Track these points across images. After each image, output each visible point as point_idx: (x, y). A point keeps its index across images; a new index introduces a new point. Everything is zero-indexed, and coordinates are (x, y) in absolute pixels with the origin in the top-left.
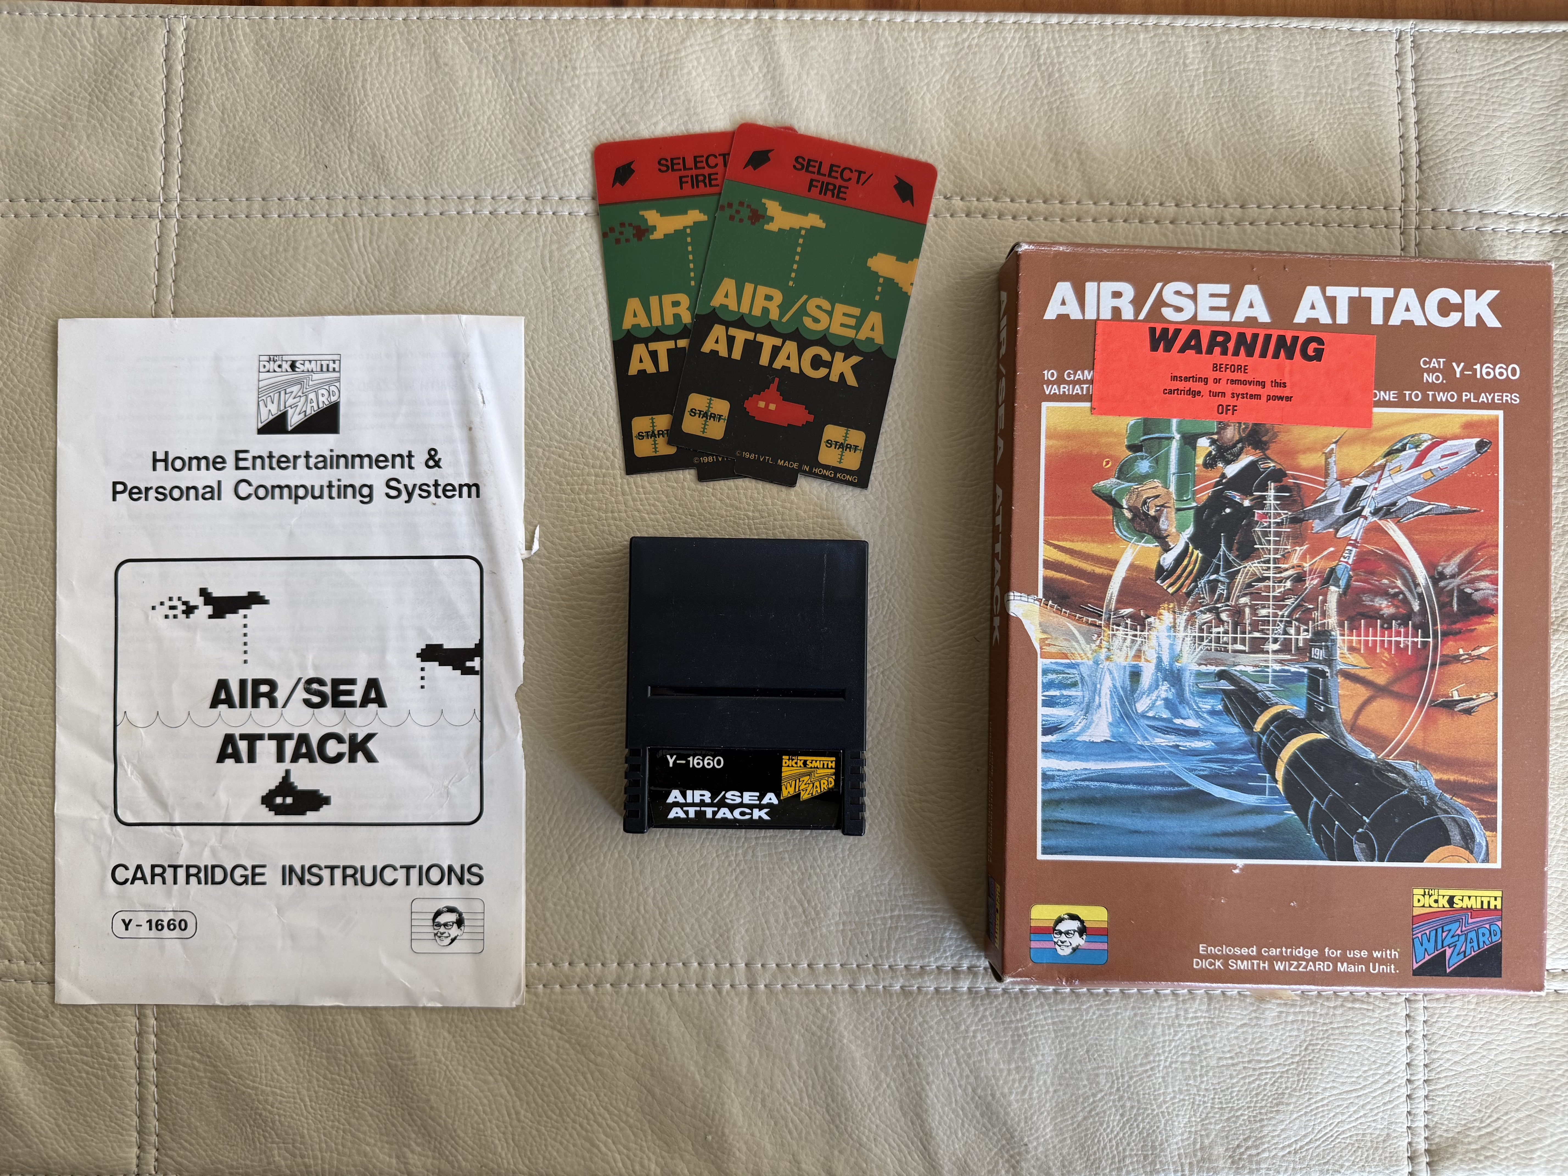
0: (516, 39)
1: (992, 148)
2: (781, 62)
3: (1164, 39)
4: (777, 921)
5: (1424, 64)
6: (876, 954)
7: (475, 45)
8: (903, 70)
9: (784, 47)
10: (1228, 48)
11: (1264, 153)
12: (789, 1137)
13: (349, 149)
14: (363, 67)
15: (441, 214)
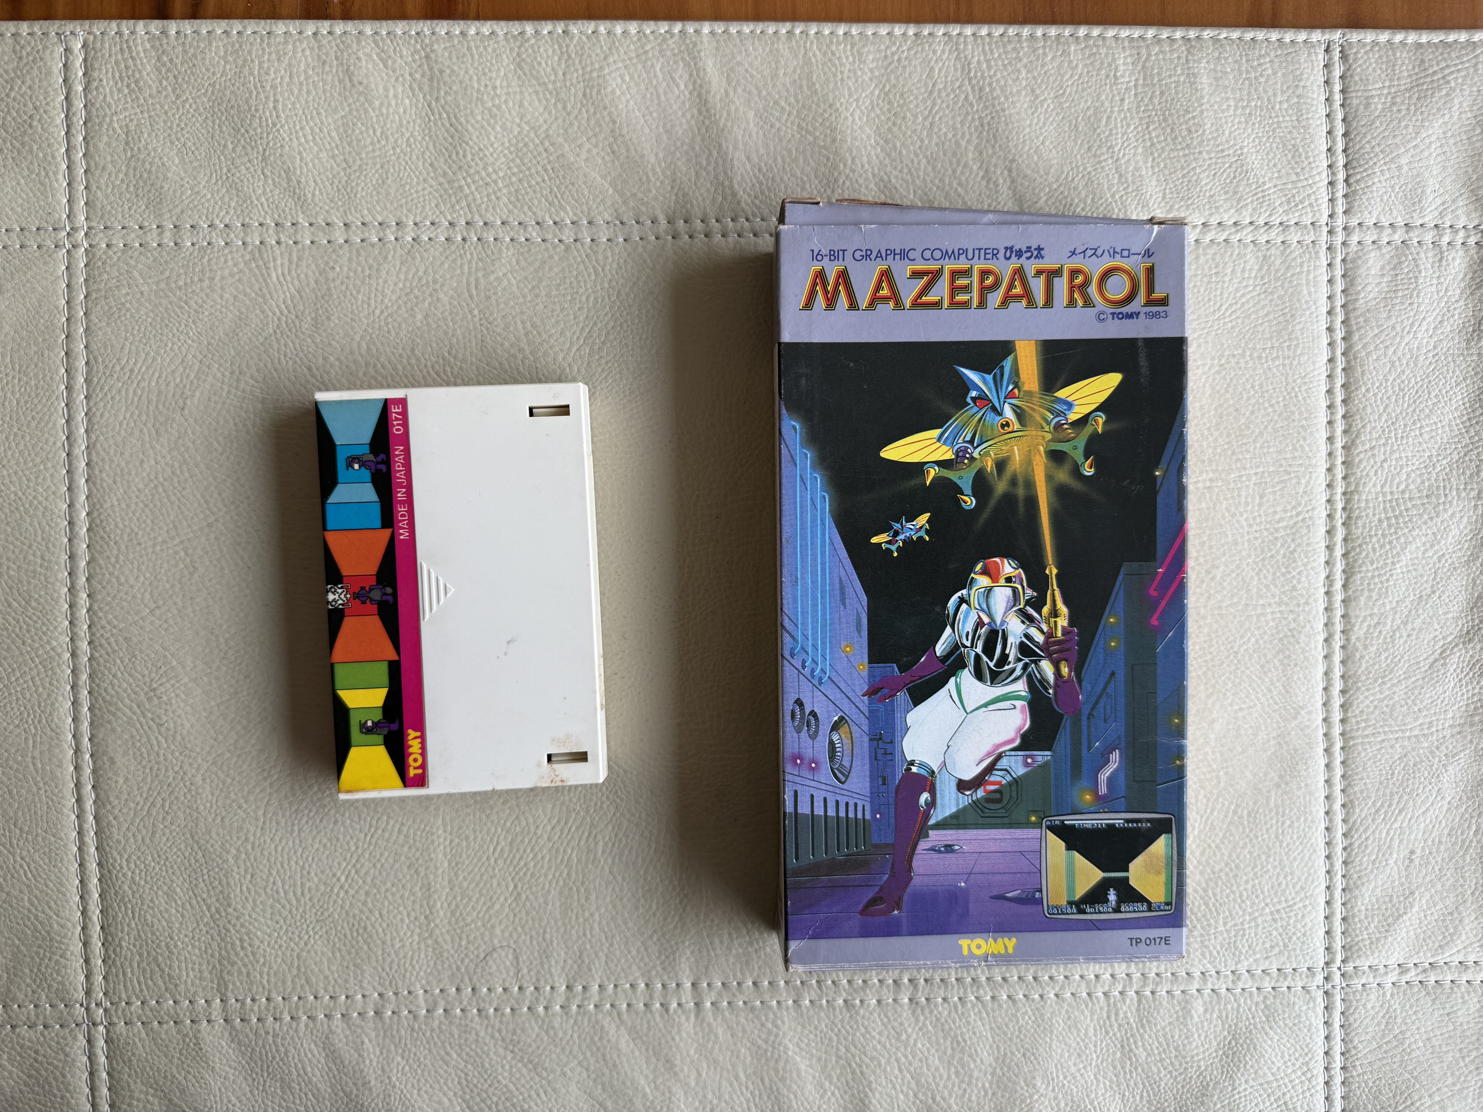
0: (433, 56)
1: (922, 166)
2: (707, 79)
3: (1094, 50)
7: (390, 62)
8: (831, 86)
9: (710, 63)
10: (1158, 60)
11: (1194, 169)
13: (263, 173)
14: (274, 87)
15: (362, 241)
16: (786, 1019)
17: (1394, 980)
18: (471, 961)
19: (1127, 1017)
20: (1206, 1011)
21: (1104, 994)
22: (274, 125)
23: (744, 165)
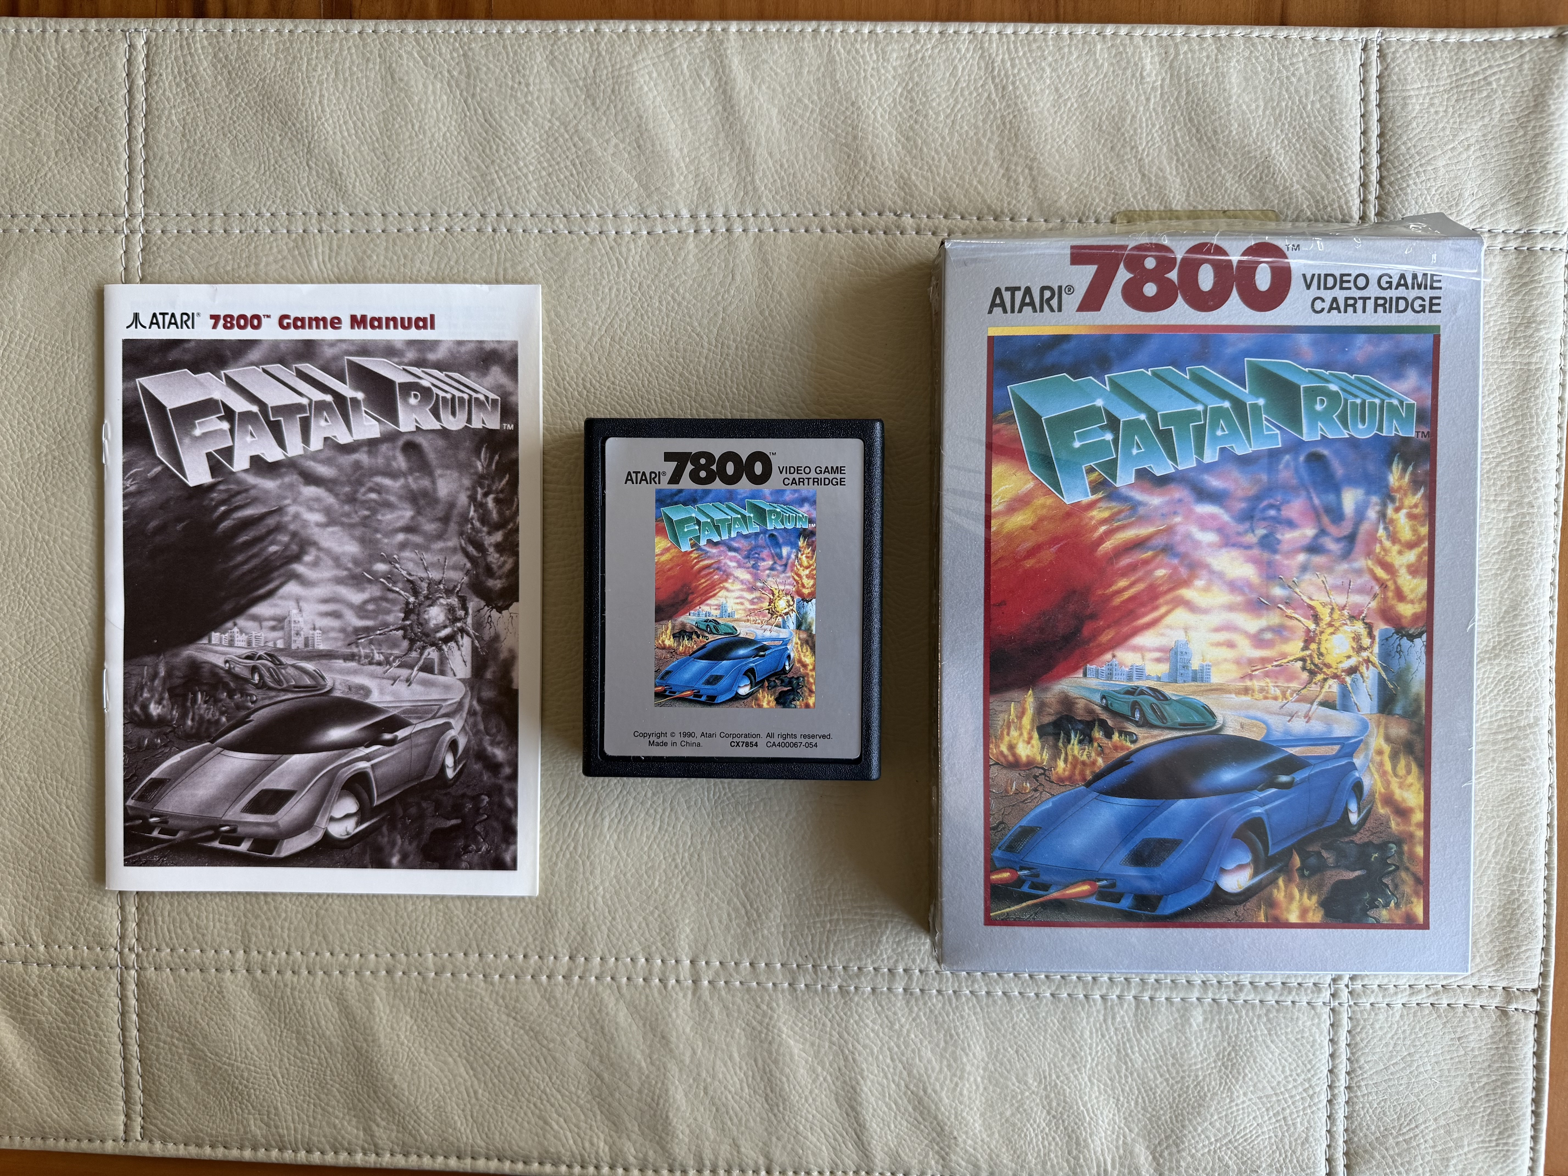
0: (470, 54)
1: (943, 164)
2: (732, 76)
3: (1121, 49)
4: (720, 922)
5: (1389, 75)
6: (816, 956)
7: (429, 59)
9: (736, 60)
10: (1187, 59)
11: (1219, 170)
12: (729, 1123)
13: (308, 165)
14: (320, 83)
15: (399, 231)
16: (781, 1002)
17: (1404, 1001)
18: (479, 927)
19: (1123, 1022)
20: (1206, 1020)
21: (1102, 996)
22: (319, 118)
23: (766, 162)
